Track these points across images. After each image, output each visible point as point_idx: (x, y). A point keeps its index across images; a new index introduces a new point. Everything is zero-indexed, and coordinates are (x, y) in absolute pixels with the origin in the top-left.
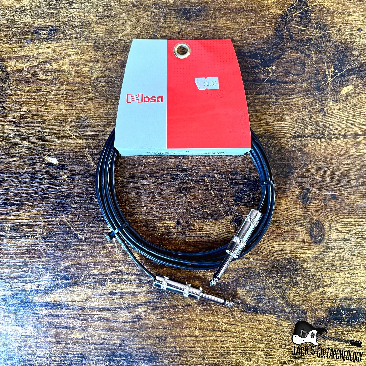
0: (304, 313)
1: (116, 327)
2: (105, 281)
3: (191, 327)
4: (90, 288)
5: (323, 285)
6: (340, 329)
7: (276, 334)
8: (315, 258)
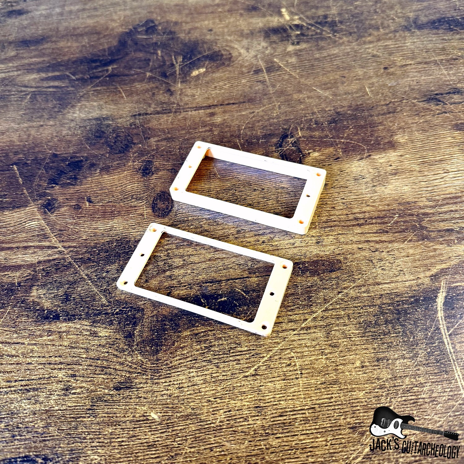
7: (87, 350)
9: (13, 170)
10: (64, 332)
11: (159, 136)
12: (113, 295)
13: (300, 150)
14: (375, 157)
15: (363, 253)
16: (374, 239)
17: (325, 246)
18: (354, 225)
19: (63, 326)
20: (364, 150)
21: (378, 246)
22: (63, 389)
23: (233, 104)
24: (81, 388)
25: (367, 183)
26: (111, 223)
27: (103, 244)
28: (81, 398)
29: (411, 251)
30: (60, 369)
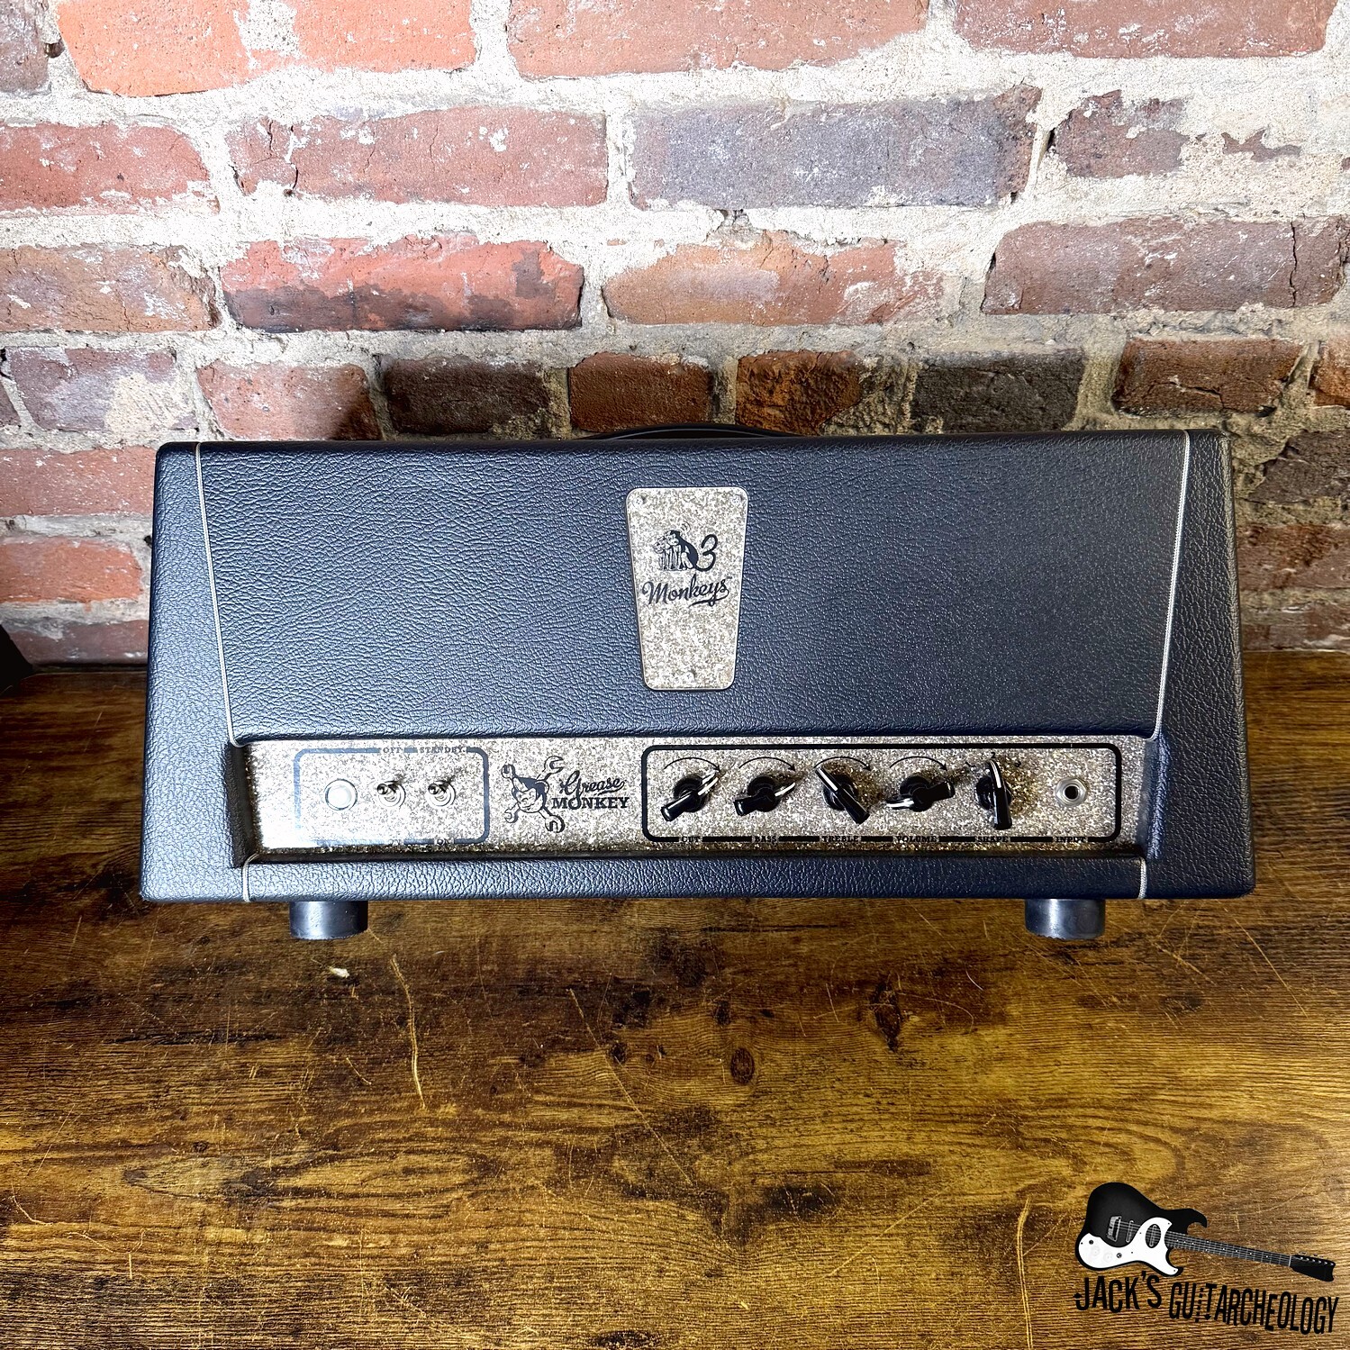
0: (724, 1197)
1: (408, 1227)
2: (397, 1152)
3: (533, 1225)
4: (371, 1163)
5: (754, 1150)
6: (786, 1225)
7: (676, 1232)
8: (739, 1106)
9: (570, 996)
10: (652, 1211)
11: (735, 965)
12: (697, 1175)
13: (897, 1010)
14: (983, 1033)
15: (955, 1158)
16: (967, 1141)
17: (917, 1143)
18: (948, 1122)
19: (651, 1205)
20: (970, 1021)
21: (969, 1150)
23: (823, 926)
24: (674, 1271)
25: (968, 1067)
26: (687, 1085)
27: (682, 1111)
28: (675, 1281)
29: (1002, 1160)
30: (653, 1250)
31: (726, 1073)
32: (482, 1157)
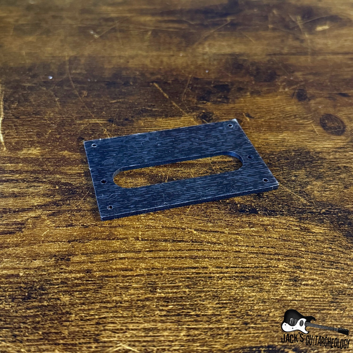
0: (349, 213)
8: (339, 148)
9: (155, 87)
10: (268, 225)
12: (312, 197)
19: (266, 220)
22: (290, 279)
24: (313, 280)
26: (281, 136)
27: (280, 152)
28: (317, 290)
30: (279, 260)
31: (318, 129)
32: (66, 184)
